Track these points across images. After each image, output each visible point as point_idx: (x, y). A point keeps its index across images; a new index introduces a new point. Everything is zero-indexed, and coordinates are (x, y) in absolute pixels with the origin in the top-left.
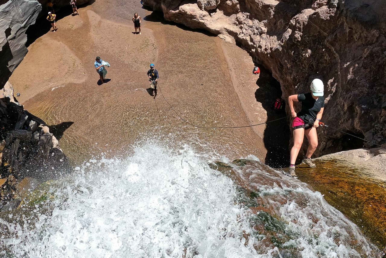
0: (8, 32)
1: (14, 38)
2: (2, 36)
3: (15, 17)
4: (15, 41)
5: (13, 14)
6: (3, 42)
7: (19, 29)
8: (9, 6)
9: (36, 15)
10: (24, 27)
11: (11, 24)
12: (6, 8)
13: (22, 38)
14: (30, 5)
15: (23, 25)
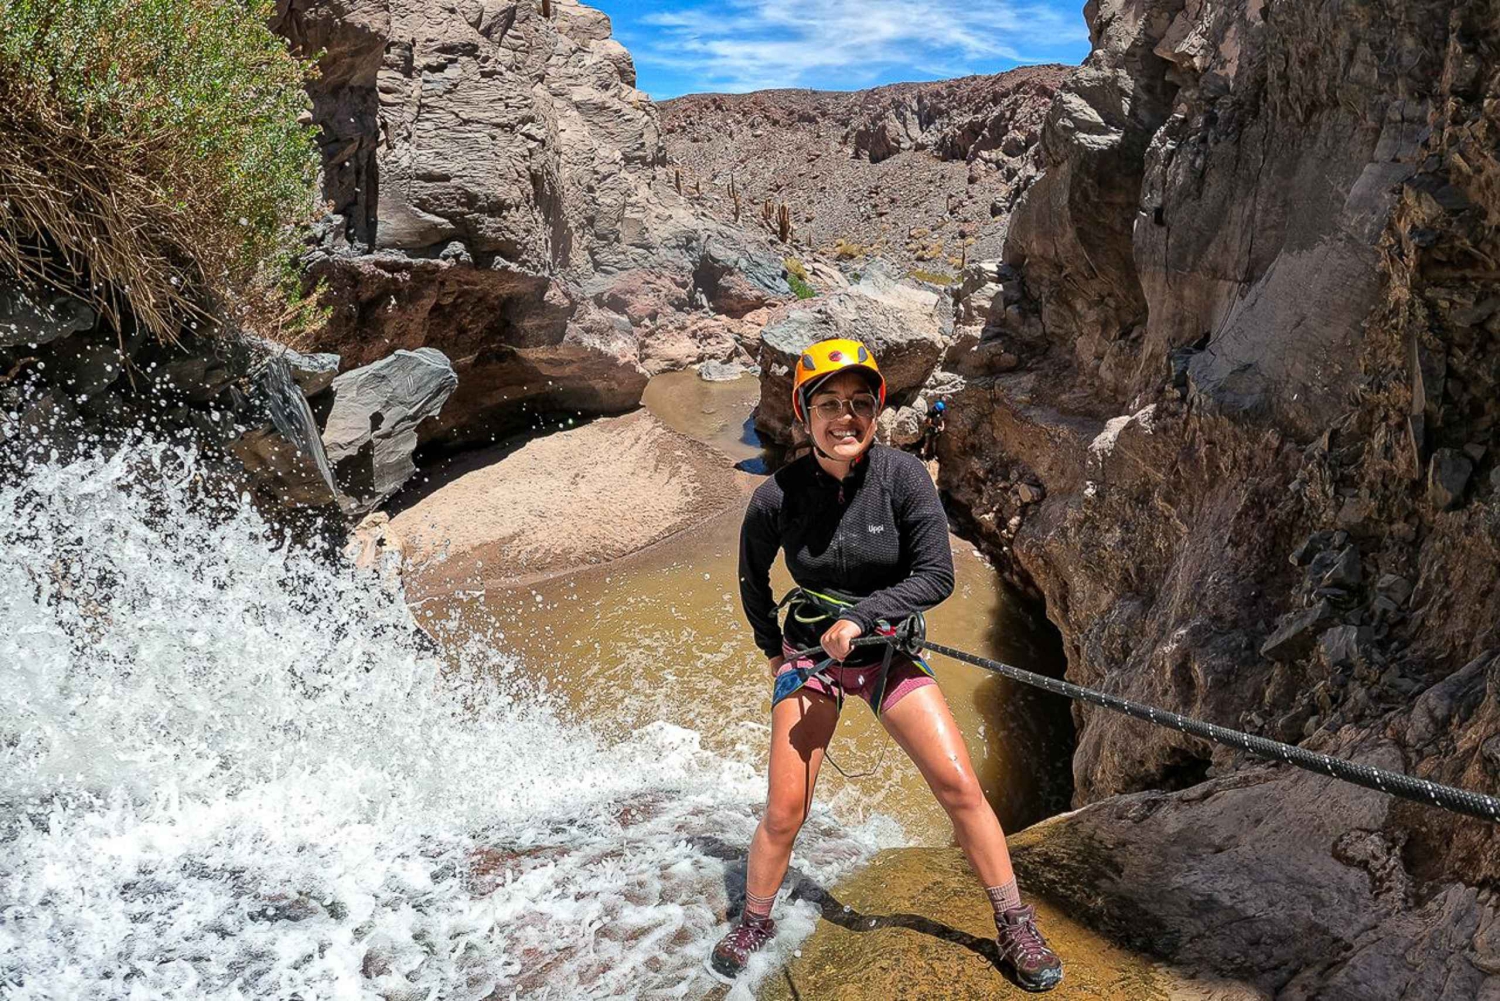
0: (377, 419)
1: (387, 436)
2: (362, 425)
3: (399, 391)
4: (391, 441)
5: (395, 384)
6: (362, 437)
7: (403, 420)
8: (388, 365)
9: (444, 397)
10: (413, 418)
11: (387, 405)
12: (382, 368)
13: (406, 440)
14: (433, 372)
15: (411, 412)
